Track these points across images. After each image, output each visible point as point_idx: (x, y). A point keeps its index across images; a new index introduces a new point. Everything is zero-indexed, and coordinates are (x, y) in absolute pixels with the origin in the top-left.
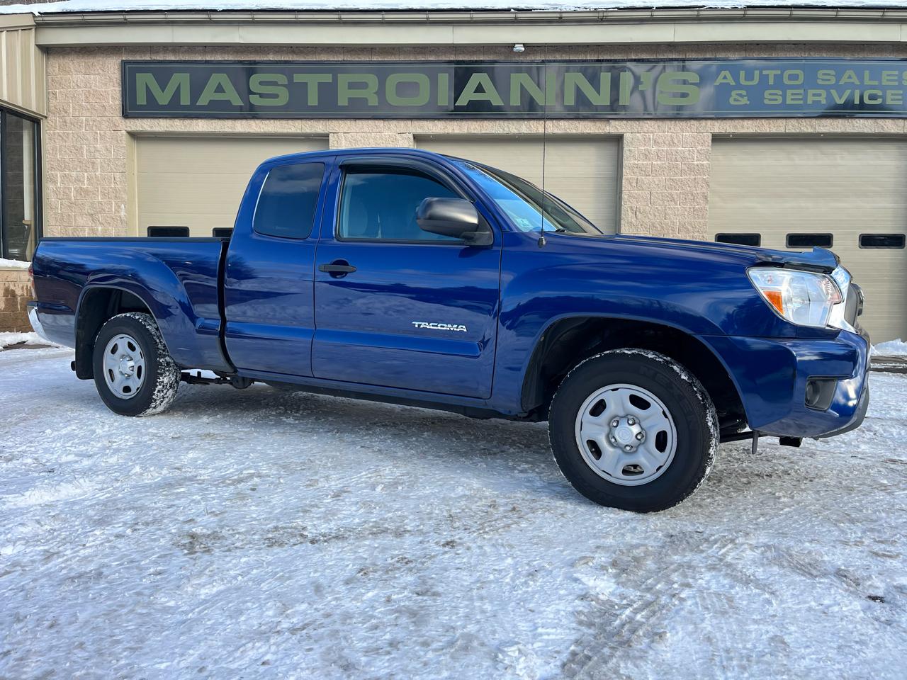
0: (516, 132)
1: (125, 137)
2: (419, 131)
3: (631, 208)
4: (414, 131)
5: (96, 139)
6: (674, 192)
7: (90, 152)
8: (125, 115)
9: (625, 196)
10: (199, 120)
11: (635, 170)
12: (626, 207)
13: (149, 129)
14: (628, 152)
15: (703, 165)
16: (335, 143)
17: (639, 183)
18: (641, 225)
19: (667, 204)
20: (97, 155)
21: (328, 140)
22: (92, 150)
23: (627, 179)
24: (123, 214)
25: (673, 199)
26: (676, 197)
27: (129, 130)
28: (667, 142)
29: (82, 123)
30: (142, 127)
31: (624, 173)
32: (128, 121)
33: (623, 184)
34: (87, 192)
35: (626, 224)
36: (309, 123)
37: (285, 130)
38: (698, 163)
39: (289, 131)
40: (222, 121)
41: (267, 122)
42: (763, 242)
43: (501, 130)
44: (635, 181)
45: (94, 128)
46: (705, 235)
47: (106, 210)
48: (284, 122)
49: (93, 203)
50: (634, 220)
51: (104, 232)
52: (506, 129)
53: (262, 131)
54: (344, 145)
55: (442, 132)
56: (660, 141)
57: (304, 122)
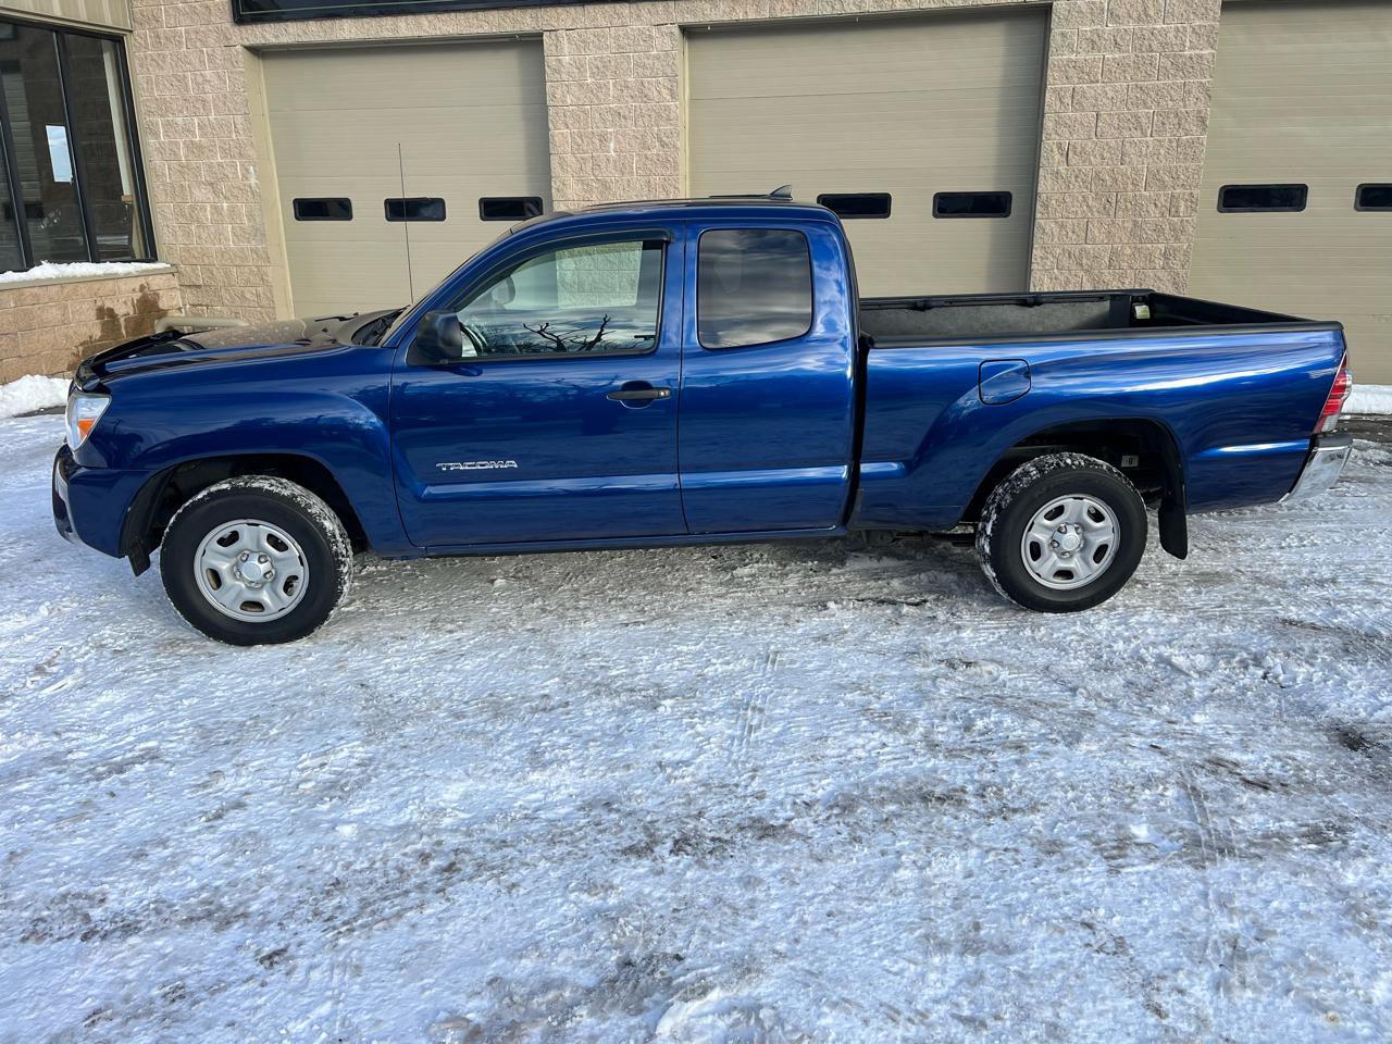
0: (855, 10)
1: (242, 56)
2: (689, 19)
3: (1060, 146)
4: (680, 20)
5: (202, 62)
6: (1142, 111)
7: (198, 84)
8: (239, 20)
9: (1049, 124)
10: (344, 20)
11: (1072, 72)
12: (1049, 144)
13: (273, 41)
14: (1058, 38)
15: (1201, 57)
16: (553, 48)
17: (1077, 97)
18: (1076, 177)
19: (1126, 133)
20: (208, 88)
21: (542, 41)
22: (200, 80)
23: (1054, 91)
24: (253, 181)
25: (1139, 126)
26: (1144, 120)
27: (247, 43)
28: (1135, 15)
29: (181, 36)
30: (264, 37)
31: (1050, 79)
32: (243, 28)
33: (1047, 100)
34: (200, 147)
35: (1048, 176)
36: (510, 13)
37: (475, 31)
38: (1193, 52)
39: (480, 31)
40: (378, 19)
41: (445, 17)
42: (1312, 199)
43: (829, 9)
44: (1069, 94)
45: (198, 44)
46: (1196, 192)
47: (230, 176)
48: (471, 15)
49: (210, 166)
50: (1062, 169)
51: (232, 210)
52: (838, 6)
53: (439, 33)
54: (566, 51)
55: (726, 18)
56: (1122, 12)
57: (502, 13)
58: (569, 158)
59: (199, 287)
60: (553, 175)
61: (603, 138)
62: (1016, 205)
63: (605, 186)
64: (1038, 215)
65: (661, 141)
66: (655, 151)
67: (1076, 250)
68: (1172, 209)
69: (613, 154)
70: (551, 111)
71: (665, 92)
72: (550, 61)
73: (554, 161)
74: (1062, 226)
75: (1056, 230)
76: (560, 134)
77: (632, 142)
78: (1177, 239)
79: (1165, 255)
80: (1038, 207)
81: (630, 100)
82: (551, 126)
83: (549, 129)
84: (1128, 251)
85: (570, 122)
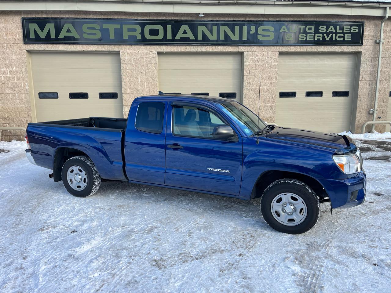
0: (201, 51)
1: (26, 53)
2: (160, 50)
3: (247, 83)
4: (157, 50)
5: (12, 54)
7: (10, 60)
8: (25, 43)
9: (245, 78)
10: (60, 45)
11: (249, 67)
12: (245, 82)
13: (36, 49)
14: (246, 60)
15: (275, 65)
16: (123, 55)
17: (250, 73)
18: (251, 90)
20: (13, 61)
21: (120, 53)
22: (10, 59)
23: (246, 71)
24: (27, 87)
26: (264, 78)
27: (27, 49)
28: (261, 56)
29: (5, 46)
30: (33, 48)
31: (245, 68)
32: (26, 45)
33: (244, 72)
34: (9, 78)
35: (245, 89)
36: (111, 46)
37: (100, 50)
38: (273, 64)
39: (102, 50)
40: (71, 45)
41: (91, 46)
42: (297, 95)
43: (194, 50)
44: (249, 72)
45: (11, 49)
46: (276, 93)
47: (19, 86)
48: (99, 46)
49: (12, 83)
50: (248, 88)
51: (19, 96)
52: (196, 50)
53: (90, 50)
54: (127, 56)
55: (169, 51)
56: (259, 55)
57: (108, 46)
58: (127, 83)
59: (6, 118)
60: (123, 87)
61: (137, 78)
62: (238, 96)
63: (137, 90)
64: (244, 98)
65: (152, 79)
66: (151, 82)
67: (252, 106)
68: (271, 97)
69: (140, 82)
70: (122, 71)
71: (153, 67)
72: (122, 58)
73: (123, 83)
74: (249, 100)
75: (248, 101)
76: (124, 77)
77: (145, 79)
78: (273, 103)
79: (271, 107)
80: (244, 96)
81: (144, 69)
82: (122, 74)
83: (121, 75)
84: (263, 106)
85: (127, 74)
